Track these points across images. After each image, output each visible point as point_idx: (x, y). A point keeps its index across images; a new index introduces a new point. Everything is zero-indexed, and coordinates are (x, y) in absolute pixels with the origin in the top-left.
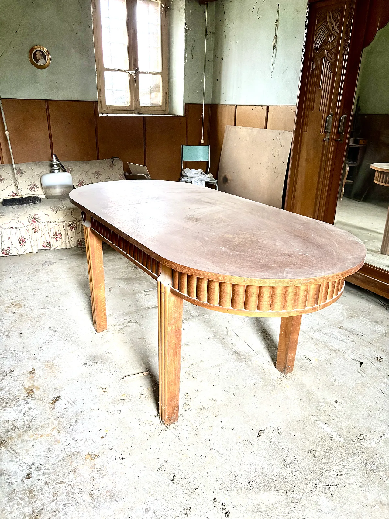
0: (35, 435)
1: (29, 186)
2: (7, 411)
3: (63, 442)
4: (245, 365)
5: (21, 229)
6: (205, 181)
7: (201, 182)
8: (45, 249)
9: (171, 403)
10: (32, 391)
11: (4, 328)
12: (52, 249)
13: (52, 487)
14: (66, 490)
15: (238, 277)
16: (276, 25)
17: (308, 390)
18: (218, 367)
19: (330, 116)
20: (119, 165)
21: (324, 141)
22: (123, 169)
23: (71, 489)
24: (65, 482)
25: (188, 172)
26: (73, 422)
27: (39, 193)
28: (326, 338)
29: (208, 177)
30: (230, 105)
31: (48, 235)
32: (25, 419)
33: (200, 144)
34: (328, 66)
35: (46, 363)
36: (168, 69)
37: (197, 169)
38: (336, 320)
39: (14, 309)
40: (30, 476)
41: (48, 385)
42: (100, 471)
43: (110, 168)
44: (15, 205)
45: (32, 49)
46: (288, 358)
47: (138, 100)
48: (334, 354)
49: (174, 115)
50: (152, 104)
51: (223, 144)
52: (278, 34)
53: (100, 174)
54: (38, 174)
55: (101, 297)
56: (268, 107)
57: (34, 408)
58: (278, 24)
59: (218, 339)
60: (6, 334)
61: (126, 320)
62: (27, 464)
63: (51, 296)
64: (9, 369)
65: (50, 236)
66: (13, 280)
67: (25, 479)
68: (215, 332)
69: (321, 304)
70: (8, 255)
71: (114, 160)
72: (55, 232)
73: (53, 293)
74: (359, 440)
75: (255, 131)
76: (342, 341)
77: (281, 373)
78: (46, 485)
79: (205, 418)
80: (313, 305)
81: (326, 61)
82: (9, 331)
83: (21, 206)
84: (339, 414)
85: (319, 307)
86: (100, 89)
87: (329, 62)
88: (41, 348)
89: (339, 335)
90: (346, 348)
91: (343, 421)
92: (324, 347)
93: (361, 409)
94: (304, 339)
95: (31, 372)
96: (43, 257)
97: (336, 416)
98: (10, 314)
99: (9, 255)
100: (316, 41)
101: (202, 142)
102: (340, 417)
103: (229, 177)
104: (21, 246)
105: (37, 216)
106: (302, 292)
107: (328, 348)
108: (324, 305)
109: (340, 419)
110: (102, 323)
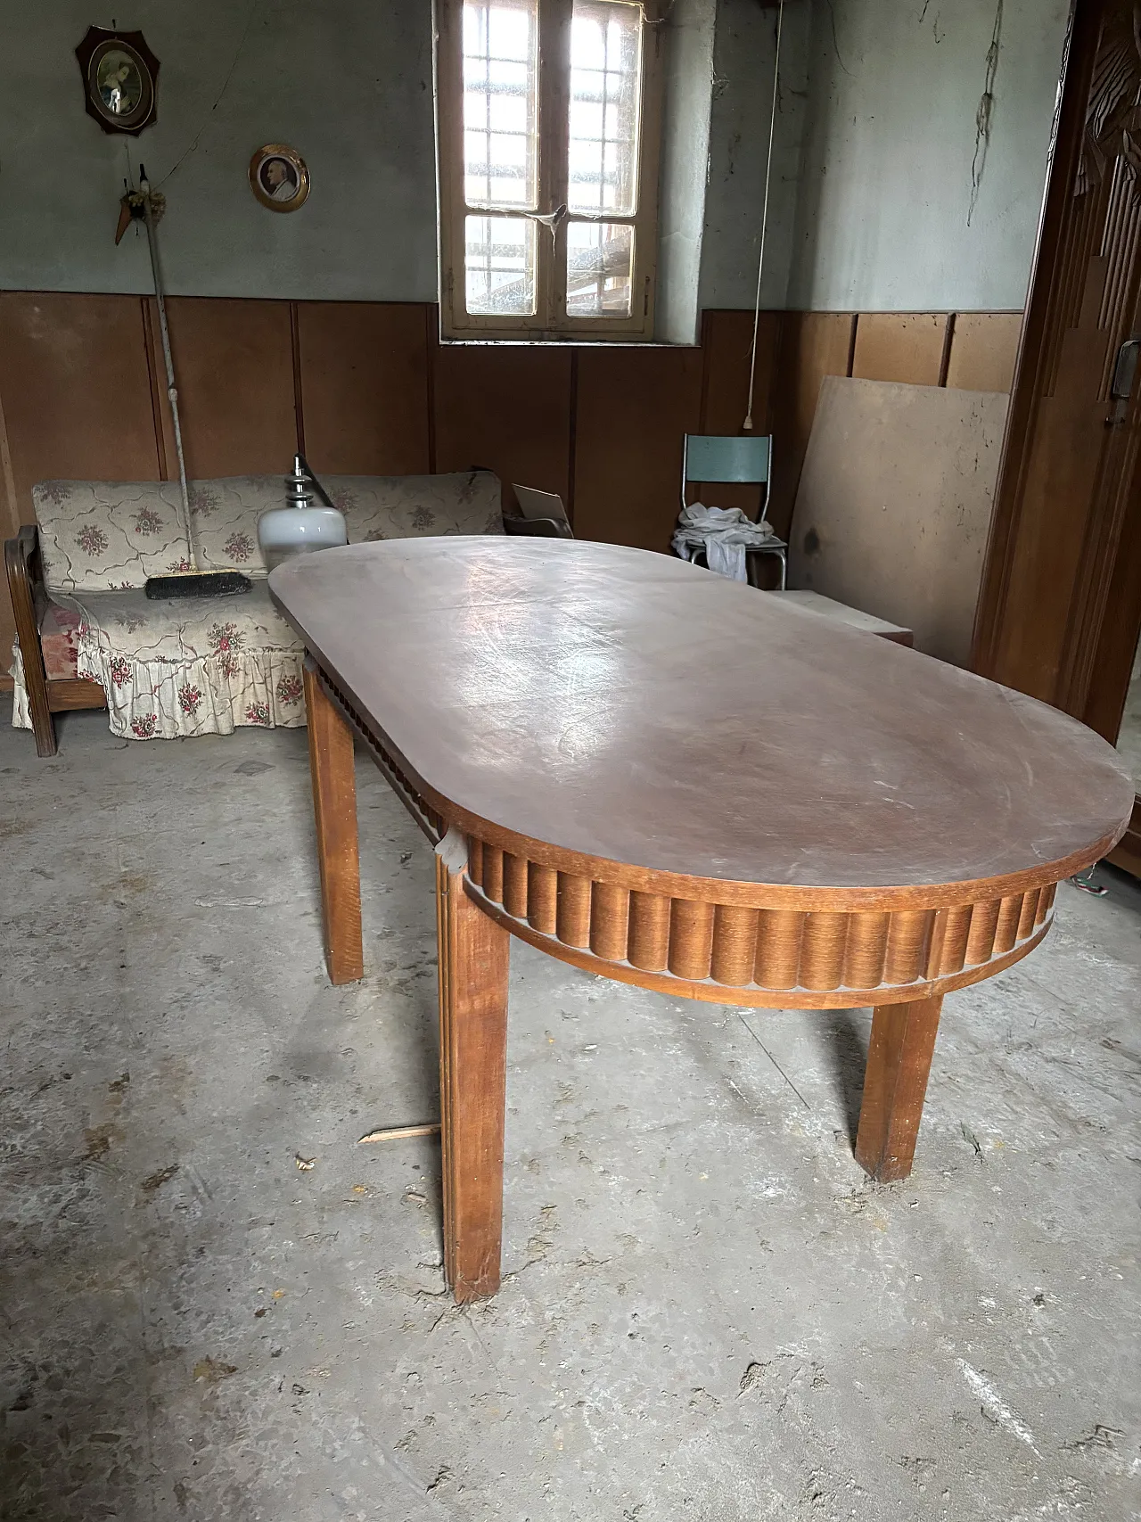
0: (77, 1278)
1: (227, 542)
2: (19, 1195)
3: (146, 1313)
4: (758, 1137)
5: (188, 665)
6: (746, 545)
7: (733, 546)
8: (254, 724)
9: (473, 1234)
10: (104, 1141)
11: (81, 946)
12: (272, 726)
13: (78, 1447)
14: (115, 1463)
15: (633, 867)
16: (991, 61)
17: (947, 1248)
18: (668, 1132)
19: (1129, 343)
20: (489, 493)
21: (1108, 425)
22: (500, 501)
23: (127, 1463)
24: (117, 1438)
25: (697, 515)
26: (191, 1250)
27: (252, 566)
28: (1052, 1074)
29: (756, 533)
30: (838, 314)
31: (264, 685)
32: (62, 1224)
33: (742, 433)
34: (1129, 182)
35: (166, 1063)
36: (658, 207)
37: (724, 508)
38: (1099, 1016)
39: (122, 895)
40: (28, 1401)
41: (150, 1130)
42: (225, 1418)
43: (461, 501)
44: (178, 596)
45: (258, 156)
46: (890, 1132)
47: (561, 299)
48: (1066, 1133)
49: (669, 343)
50: (605, 312)
51: (813, 431)
52: (994, 89)
53: (431, 516)
54: (253, 509)
55: (346, 880)
56: (953, 317)
57: (95, 1193)
58: (996, 56)
59: (689, 1041)
60: (83, 966)
61: (425, 953)
62: (30, 1362)
63: (234, 862)
64: (60, 1070)
65: (269, 688)
66: (143, 810)
67: (12, 1410)
68: (684, 1020)
69: (940, 977)
70: (149, 737)
71: (475, 475)
72: (283, 678)
73: (241, 855)
74: (1089, 1443)
75: (908, 393)
76: (1105, 1090)
77: (869, 1177)
78: (62, 1437)
79: (585, 1296)
80: (909, 976)
81: (1124, 165)
82: (91, 958)
83: (192, 599)
84: (1040, 1345)
85: (930, 986)
86: (451, 269)
87: (1133, 169)
88: (164, 1014)
89: (1101, 1069)
90: (1113, 1118)
91: (1046, 1369)
92: (1038, 1105)
93: (1120, 1337)
94: (974, 1071)
95: (117, 1084)
96: (242, 749)
97: (1026, 1351)
98: (109, 908)
99: (153, 736)
100: (1095, 102)
101: (748, 425)
102: (1039, 1355)
103: (824, 533)
104: (187, 712)
105: (235, 631)
106: (865, 933)
107: (1052, 1109)
108: (952, 980)
109: (1037, 1363)
110: (347, 957)
